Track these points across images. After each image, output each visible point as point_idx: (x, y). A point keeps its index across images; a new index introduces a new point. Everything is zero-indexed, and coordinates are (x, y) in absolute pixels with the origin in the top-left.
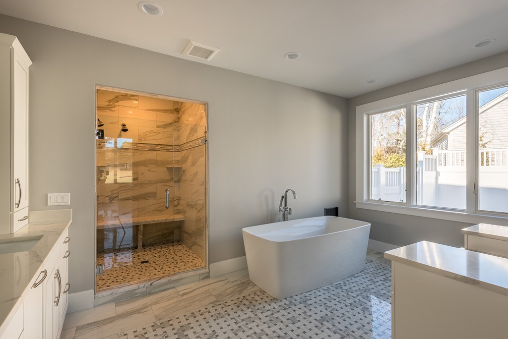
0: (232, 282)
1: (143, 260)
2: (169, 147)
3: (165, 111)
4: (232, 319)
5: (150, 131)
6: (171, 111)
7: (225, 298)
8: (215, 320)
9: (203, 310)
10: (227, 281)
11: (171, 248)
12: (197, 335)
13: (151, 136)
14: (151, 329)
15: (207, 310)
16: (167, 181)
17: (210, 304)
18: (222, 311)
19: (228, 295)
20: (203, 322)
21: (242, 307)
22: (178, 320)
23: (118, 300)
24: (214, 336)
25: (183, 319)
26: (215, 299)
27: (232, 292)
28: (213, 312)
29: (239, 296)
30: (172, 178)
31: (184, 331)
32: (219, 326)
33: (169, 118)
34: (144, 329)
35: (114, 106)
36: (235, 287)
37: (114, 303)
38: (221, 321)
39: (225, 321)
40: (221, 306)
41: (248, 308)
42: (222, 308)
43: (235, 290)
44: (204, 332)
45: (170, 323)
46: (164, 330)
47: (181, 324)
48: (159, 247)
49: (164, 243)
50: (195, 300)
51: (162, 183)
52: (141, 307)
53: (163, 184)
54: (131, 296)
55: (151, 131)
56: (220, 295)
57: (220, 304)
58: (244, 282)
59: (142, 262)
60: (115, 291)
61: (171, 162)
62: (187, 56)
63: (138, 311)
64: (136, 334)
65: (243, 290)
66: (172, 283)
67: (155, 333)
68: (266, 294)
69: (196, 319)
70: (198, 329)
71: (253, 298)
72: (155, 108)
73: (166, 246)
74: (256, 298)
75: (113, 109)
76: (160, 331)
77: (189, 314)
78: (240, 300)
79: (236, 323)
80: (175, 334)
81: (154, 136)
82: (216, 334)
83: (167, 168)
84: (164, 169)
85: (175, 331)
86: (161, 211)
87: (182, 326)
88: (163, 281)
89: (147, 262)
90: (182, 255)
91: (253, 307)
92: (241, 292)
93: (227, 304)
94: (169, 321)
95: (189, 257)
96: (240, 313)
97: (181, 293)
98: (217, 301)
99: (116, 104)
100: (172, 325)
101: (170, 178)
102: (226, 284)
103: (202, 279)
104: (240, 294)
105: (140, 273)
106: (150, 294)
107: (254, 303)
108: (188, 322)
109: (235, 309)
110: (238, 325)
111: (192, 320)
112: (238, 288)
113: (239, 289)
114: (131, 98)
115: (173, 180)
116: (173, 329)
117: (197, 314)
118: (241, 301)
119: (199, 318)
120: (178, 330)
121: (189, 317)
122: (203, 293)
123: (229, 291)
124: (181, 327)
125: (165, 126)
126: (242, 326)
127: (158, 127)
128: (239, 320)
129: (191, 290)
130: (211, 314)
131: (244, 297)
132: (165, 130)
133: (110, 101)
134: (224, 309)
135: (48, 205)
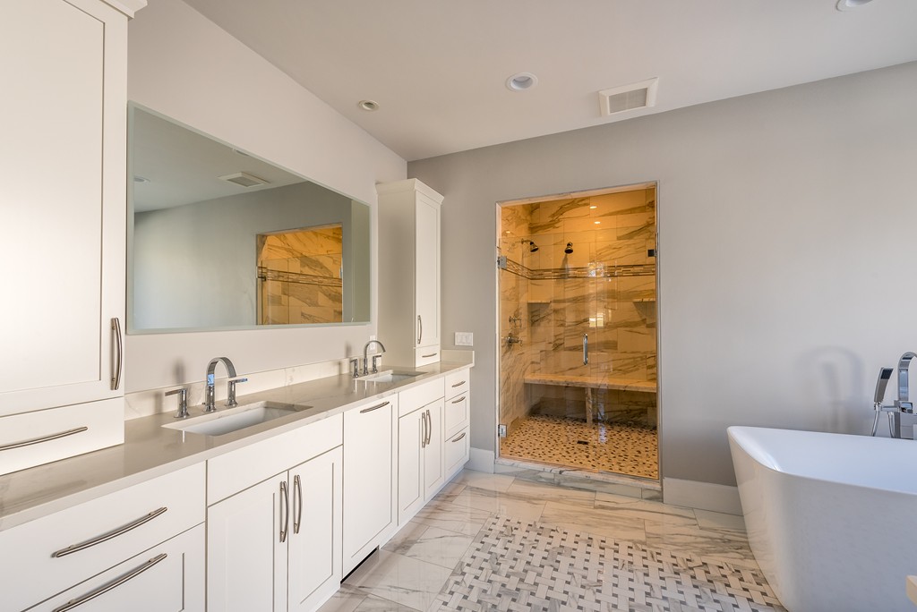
0: (701, 529)
1: (582, 440)
2: (637, 269)
3: (631, 211)
4: (646, 583)
5: (607, 247)
6: (642, 209)
7: (661, 546)
8: (615, 567)
9: (610, 543)
10: (694, 522)
11: (634, 435)
12: (571, 570)
13: (608, 255)
14: (525, 527)
15: (616, 547)
16: (636, 324)
17: (629, 541)
18: (638, 562)
19: (674, 544)
20: (595, 559)
21: (685, 578)
22: (564, 536)
23: (519, 477)
24: (595, 589)
25: (571, 539)
26: (643, 538)
27: (686, 544)
28: (623, 555)
29: (694, 557)
30: (644, 320)
31: (559, 553)
32: (615, 581)
33: (637, 221)
34: (519, 523)
35: (559, 221)
36: (699, 540)
37: (514, 478)
38: (624, 575)
39: (631, 580)
40: (644, 554)
41: (696, 587)
42: (644, 558)
43: (696, 543)
44: (585, 572)
45: (552, 534)
46: (538, 537)
47: (563, 543)
48: (618, 428)
49: (629, 426)
50: (609, 522)
51: (626, 327)
52: (536, 496)
53: (628, 329)
54: (535, 479)
55: (609, 247)
56: (658, 536)
57: (645, 551)
58: (730, 541)
59: (579, 442)
60: (517, 462)
61: (639, 294)
62: (610, 116)
63: (529, 499)
64: (507, 523)
65: (715, 552)
66: (591, 483)
67: (526, 535)
68: (764, 588)
69: (589, 549)
70: (579, 563)
71: (725, 576)
72: (614, 210)
73: (630, 430)
74: (733, 580)
75: (557, 225)
76: (533, 535)
77: (584, 536)
78: (690, 564)
79: (648, 594)
80: (546, 550)
81: (613, 253)
82: (599, 588)
83: (635, 303)
84: (629, 305)
85: (548, 547)
86: (625, 372)
87: (563, 547)
88: (578, 474)
89: (586, 443)
90: (642, 449)
91: (708, 591)
92: (706, 552)
93: (659, 558)
94: (553, 530)
95: (652, 457)
96: (670, 583)
97: (597, 503)
98: (644, 543)
99: (561, 217)
100: (552, 537)
101: (640, 319)
102: (685, 525)
103: (647, 499)
104: (699, 555)
105: (565, 454)
106: (559, 485)
107: (719, 586)
108: (575, 546)
109: (668, 572)
110: (649, 600)
111: (582, 547)
112: (706, 543)
113: (704, 545)
114: (580, 203)
115: (645, 323)
116: (549, 544)
117: (596, 544)
118: (691, 569)
119: (595, 550)
120: (554, 548)
121: (582, 540)
122: (631, 519)
123: (680, 539)
124: (561, 546)
125: (630, 236)
126: (655, 607)
127: (619, 238)
128: (658, 593)
129: (616, 506)
130: (617, 555)
131: (705, 564)
132: (631, 242)
133: (553, 215)
134: (646, 562)
135: (456, 344)
